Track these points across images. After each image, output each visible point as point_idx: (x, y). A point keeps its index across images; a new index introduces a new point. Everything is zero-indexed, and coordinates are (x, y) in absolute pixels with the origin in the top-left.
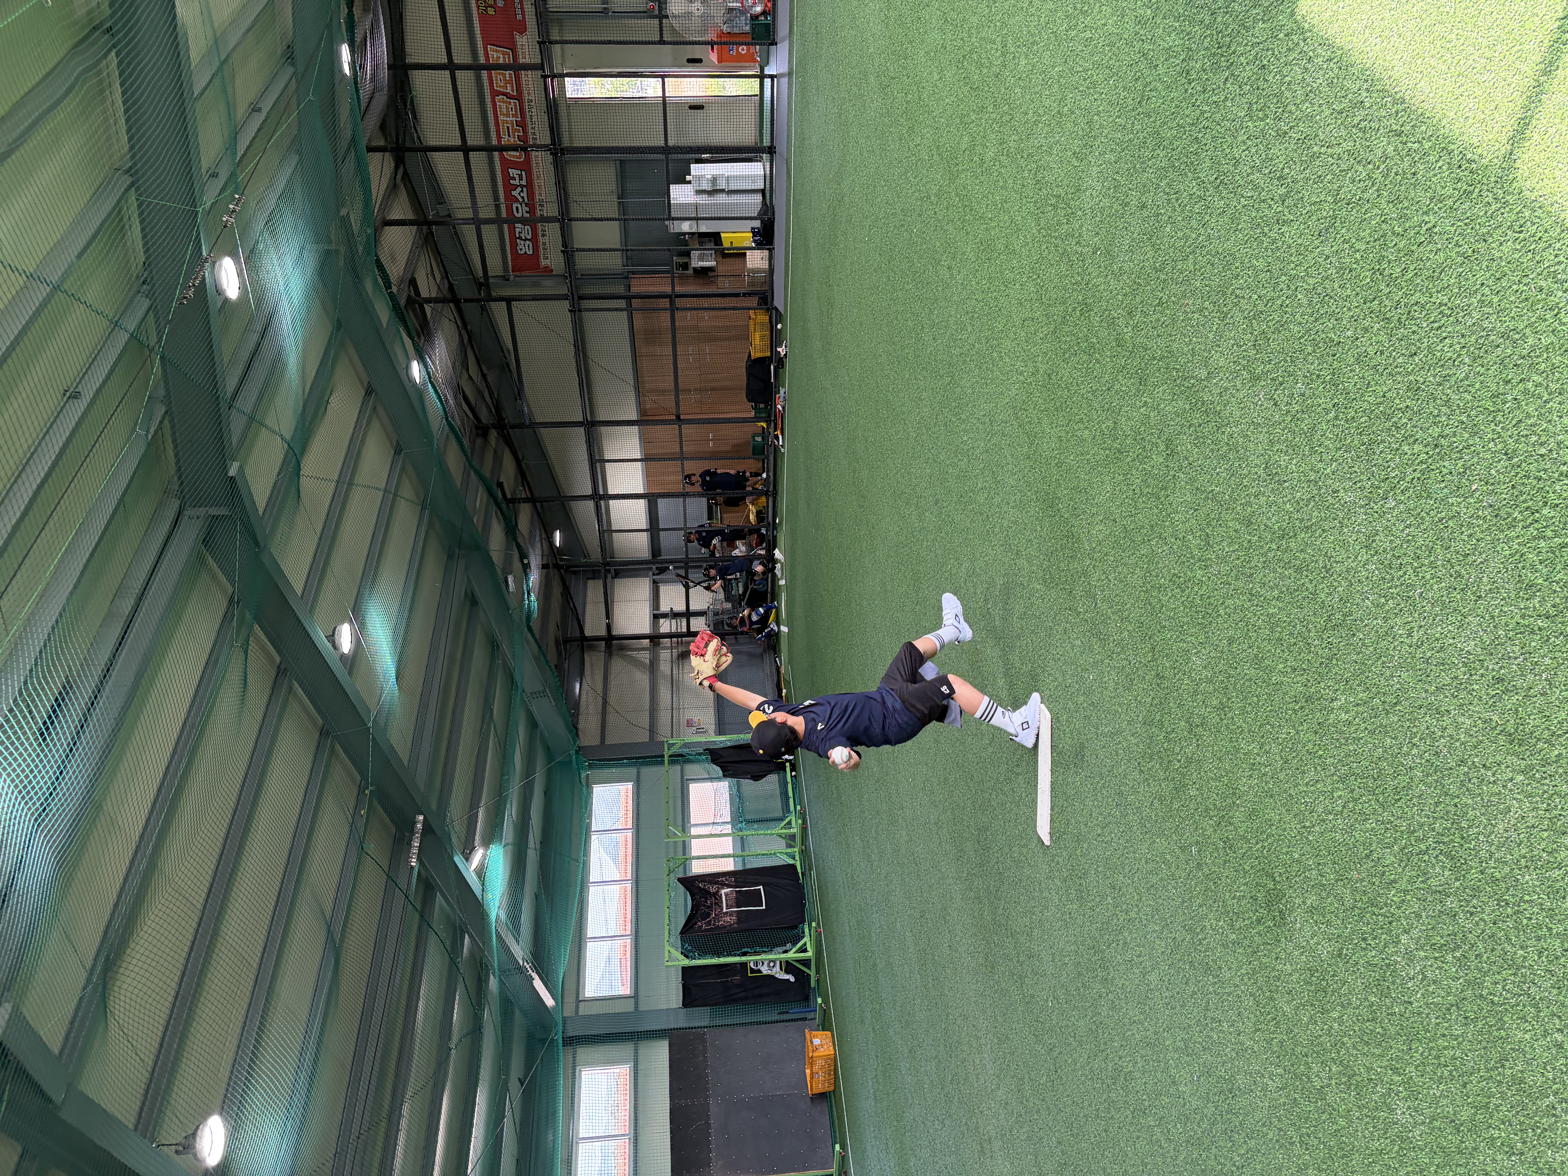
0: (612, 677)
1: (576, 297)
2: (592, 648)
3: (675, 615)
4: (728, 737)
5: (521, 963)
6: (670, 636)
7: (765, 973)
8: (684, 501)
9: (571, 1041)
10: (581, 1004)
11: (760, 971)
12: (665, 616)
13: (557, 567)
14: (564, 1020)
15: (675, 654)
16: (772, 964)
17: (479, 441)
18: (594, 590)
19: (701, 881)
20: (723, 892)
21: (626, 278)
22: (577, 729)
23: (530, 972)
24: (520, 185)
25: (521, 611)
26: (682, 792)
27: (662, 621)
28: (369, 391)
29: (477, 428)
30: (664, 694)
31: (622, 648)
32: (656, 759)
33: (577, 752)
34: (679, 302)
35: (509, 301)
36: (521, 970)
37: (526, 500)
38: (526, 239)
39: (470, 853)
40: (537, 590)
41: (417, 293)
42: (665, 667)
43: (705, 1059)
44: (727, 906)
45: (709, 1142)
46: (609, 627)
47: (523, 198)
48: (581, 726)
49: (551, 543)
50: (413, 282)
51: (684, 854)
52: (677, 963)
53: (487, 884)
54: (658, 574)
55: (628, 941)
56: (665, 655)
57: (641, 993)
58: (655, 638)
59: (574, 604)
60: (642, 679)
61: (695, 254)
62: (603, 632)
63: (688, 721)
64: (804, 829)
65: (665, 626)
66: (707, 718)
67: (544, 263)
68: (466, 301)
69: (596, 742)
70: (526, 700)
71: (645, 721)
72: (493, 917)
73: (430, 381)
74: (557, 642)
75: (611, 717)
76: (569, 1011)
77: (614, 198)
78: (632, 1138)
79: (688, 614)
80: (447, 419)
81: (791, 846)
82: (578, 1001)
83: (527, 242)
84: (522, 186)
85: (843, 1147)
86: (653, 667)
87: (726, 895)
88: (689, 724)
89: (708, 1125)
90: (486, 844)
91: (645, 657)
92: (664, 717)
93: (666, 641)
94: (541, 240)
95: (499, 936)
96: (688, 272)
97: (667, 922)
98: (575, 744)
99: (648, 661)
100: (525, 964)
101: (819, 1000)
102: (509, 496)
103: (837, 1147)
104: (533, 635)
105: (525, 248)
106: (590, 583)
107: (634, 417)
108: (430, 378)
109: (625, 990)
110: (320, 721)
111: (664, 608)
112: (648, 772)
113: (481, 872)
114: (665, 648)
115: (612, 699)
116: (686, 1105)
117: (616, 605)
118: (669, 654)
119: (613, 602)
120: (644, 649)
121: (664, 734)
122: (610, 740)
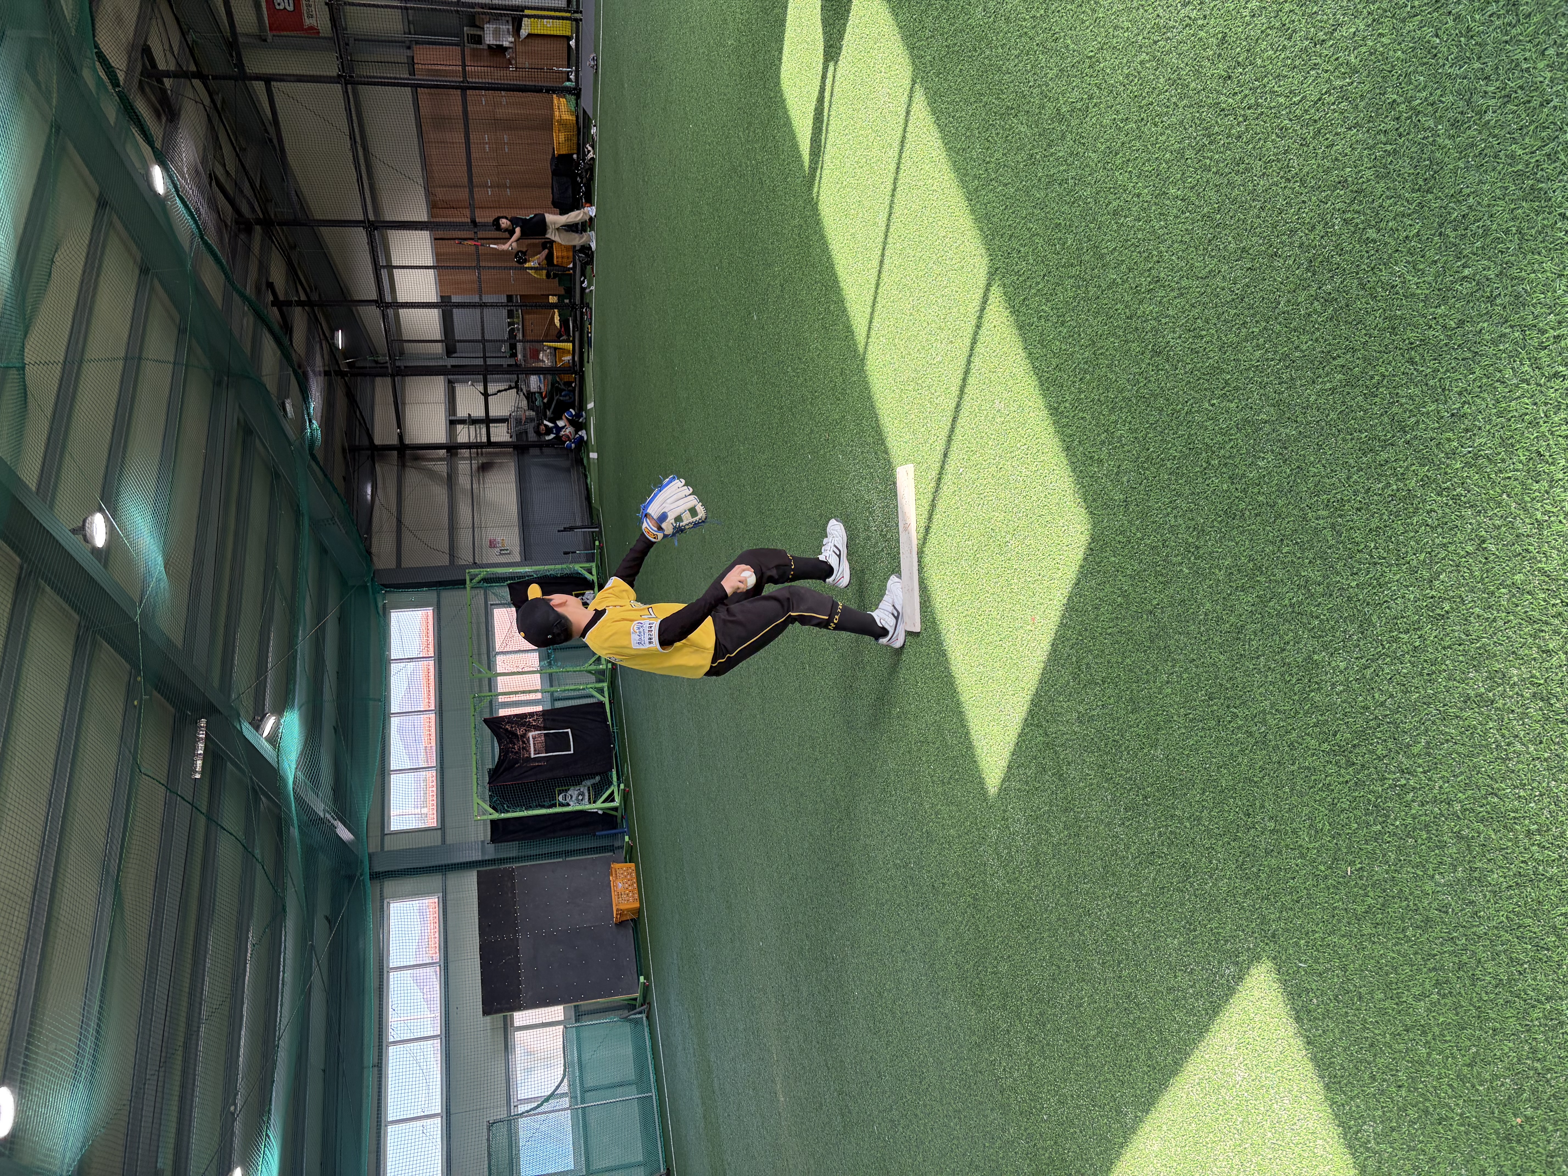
0: (407, 491)
1: (349, 79)
2: (383, 458)
3: (473, 421)
5: (322, 815)
6: (468, 446)
8: (482, 312)
9: (377, 876)
10: (387, 839)
11: (568, 805)
12: (462, 422)
13: (342, 374)
14: (371, 856)
15: (475, 466)
16: (580, 797)
18: (382, 391)
19: (508, 722)
20: (531, 735)
21: (409, 48)
22: (369, 553)
23: (332, 820)
25: (303, 440)
26: (486, 619)
27: (459, 427)
28: (102, 202)
29: (237, 223)
30: (464, 511)
31: (417, 458)
32: (458, 584)
33: (372, 576)
35: (268, 80)
36: (322, 821)
39: (262, 720)
41: (154, 64)
42: (464, 480)
43: (514, 896)
44: (535, 751)
45: (519, 975)
46: (401, 437)
48: (374, 550)
49: (333, 346)
50: (147, 51)
51: (490, 691)
52: (485, 817)
53: (281, 751)
54: (453, 375)
55: (433, 774)
56: (464, 467)
57: (447, 824)
58: (452, 448)
59: (361, 413)
60: (440, 493)
61: (489, 28)
62: (395, 441)
63: (491, 541)
65: (464, 434)
66: (511, 539)
67: (308, 22)
68: (214, 78)
69: (393, 565)
71: (444, 543)
72: (290, 781)
74: (344, 450)
75: (407, 538)
76: (373, 846)
78: (442, 966)
79: (488, 421)
80: (201, 237)
82: (383, 835)
85: (647, 978)
86: (451, 480)
87: (534, 738)
88: (492, 544)
89: (518, 960)
90: (279, 711)
91: (441, 468)
92: (464, 538)
93: (465, 452)
95: (297, 795)
96: (481, 47)
97: (474, 770)
98: (368, 569)
99: (445, 473)
100: (327, 815)
101: (627, 838)
102: (281, 297)
103: (642, 979)
104: (317, 463)
106: (379, 381)
107: (423, 217)
109: (432, 821)
110: (76, 617)
111: (462, 413)
112: (449, 596)
113: (274, 739)
114: (464, 459)
115: (407, 520)
116: (496, 941)
117: (407, 408)
118: (468, 466)
119: (404, 404)
120: (441, 459)
121: (465, 556)
122: (407, 563)
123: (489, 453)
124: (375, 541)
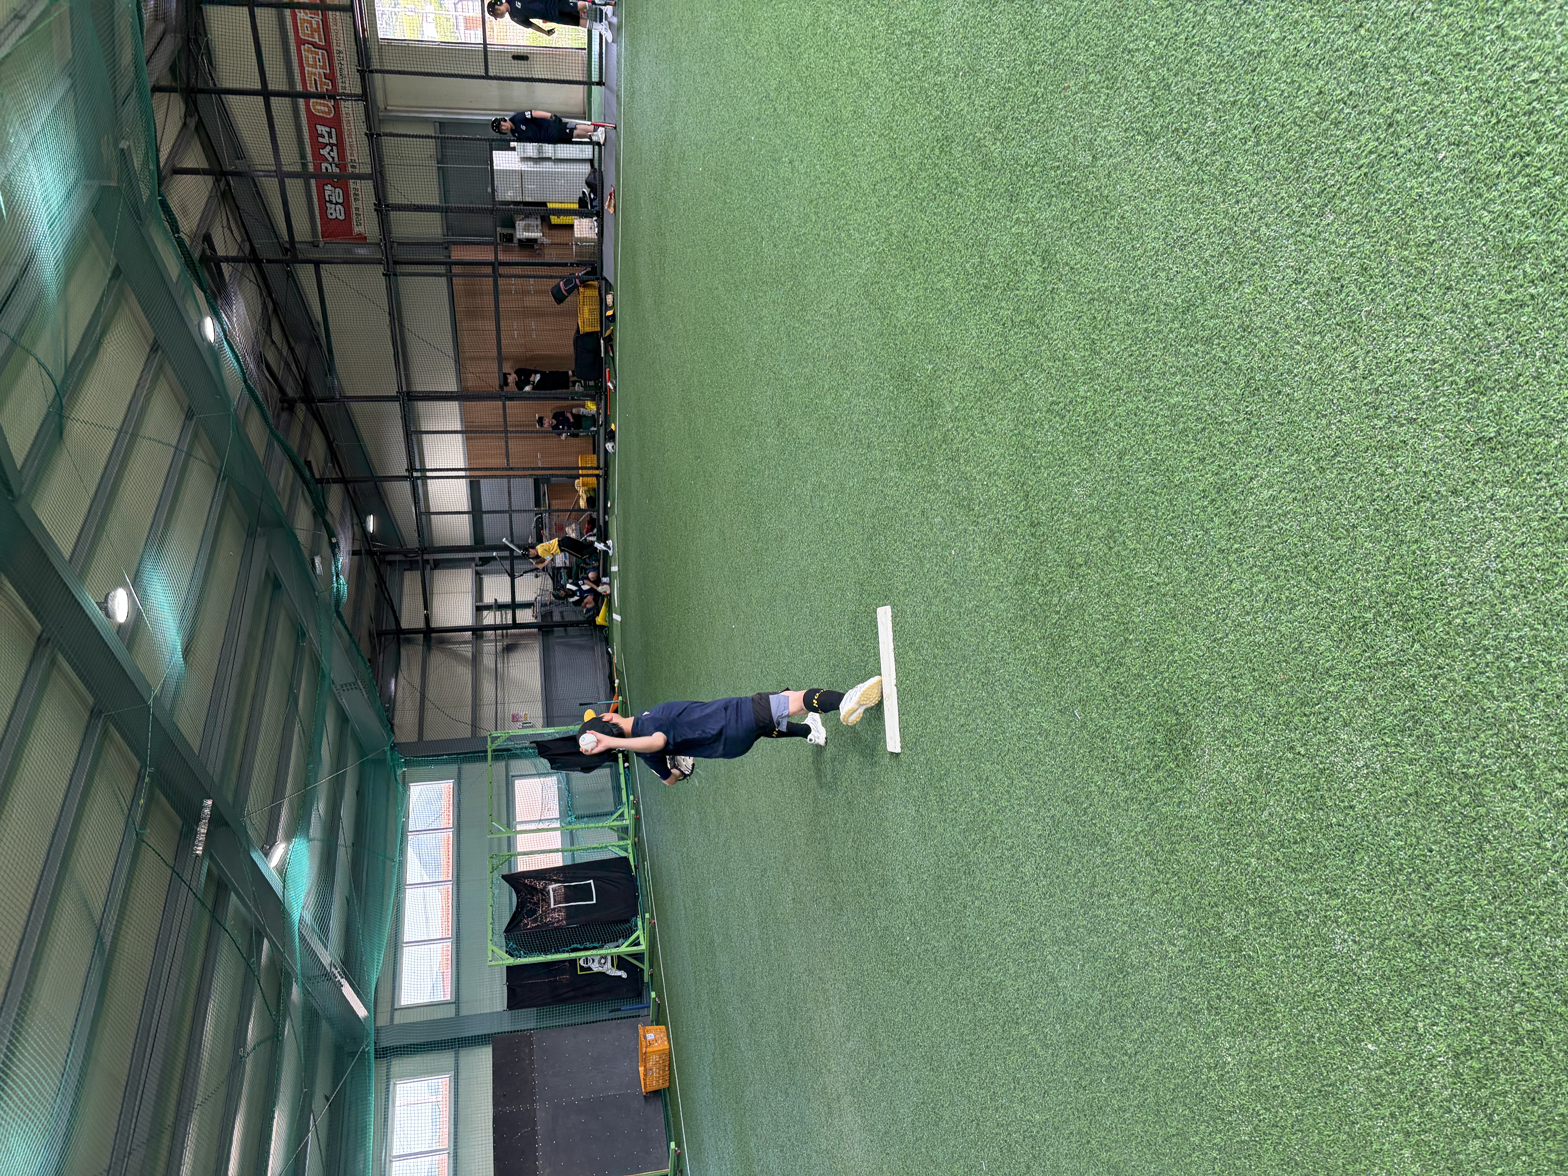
0: (431, 671)
1: (391, 262)
2: (409, 641)
3: (500, 607)
4: (557, 729)
5: (328, 968)
6: (494, 628)
7: (595, 970)
8: (509, 483)
9: (384, 1053)
10: (397, 1013)
11: (590, 969)
12: (488, 607)
13: (370, 553)
14: (378, 1030)
15: (499, 648)
16: (603, 961)
17: (285, 416)
18: (411, 582)
19: (527, 878)
20: (551, 887)
21: (447, 248)
22: (392, 725)
23: (339, 977)
24: (330, 144)
25: (330, 596)
26: (507, 789)
27: (485, 613)
28: (155, 348)
29: (281, 399)
30: (488, 689)
31: (442, 641)
32: (479, 756)
33: (392, 748)
34: (503, 271)
35: (317, 264)
36: (328, 976)
37: (335, 481)
38: (337, 203)
39: (270, 849)
40: (347, 573)
41: (213, 251)
42: (488, 661)
43: (532, 1063)
44: (555, 901)
45: (536, 1150)
46: (427, 619)
47: (333, 158)
48: (396, 721)
49: (364, 529)
50: (207, 239)
51: (509, 850)
52: (501, 963)
53: (289, 882)
54: (481, 565)
55: (448, 945)
56: (489, 648)
57: (462, 999)
58: (478, 631)
59: (389, 594)
60: (464, 673)
61: (520, 224)
62: (421, 625)
63: (513, 716)
64: (637, 819)
65: (489, 618)
66: (534, 711)
67: (357, 229)
68: (269, 261)
69: (413, 738)
70: (336, 692)
71: (466, 715)
72: (296, 917)
73: (226, 339)
74: (370, 635)
75: (430, 712)
76: (382, 1021)
77: (434, 163)
78: (452, 1152)
79: (514, 606)
80: (245, 381)
81: (623, 839)
82: (393, 1010)
83: (339, 207)
84: (331, 145)
85: (678, 1145)
86: (476, 660)
87: (554, 890)
88: (515, 718)
89: (535, 1133)
90: (290, 838)
91: (467, 650)
92: (487, 712)
93: (490, 633)
94: (354, 205)
95: (302, 938)
96: (512, 243)
97: (490, 920)
98: (389, 740)
99: (470, 655)
100: (333, 969)
101: (653, 994)
102: (317, 476)
103: (673, 1145)
104: (343, 622)
105: (336, 212)
106: (407, 574)
107: (454, 391)
108: (225, 335)
109: (445, 995)
110: (91, 700)
111: (488, 599)
112: (470, 768)
113: (282, 871)
114: (490, 641)
115: (431, 694)
116: (512, 1112)
117: (435, 597)
118: (493, 647)
119: (432, 594)
120: (465, 642)
121: (487, 727)
122: (429, 736)
123: (514, 634)
124: (397, 713)
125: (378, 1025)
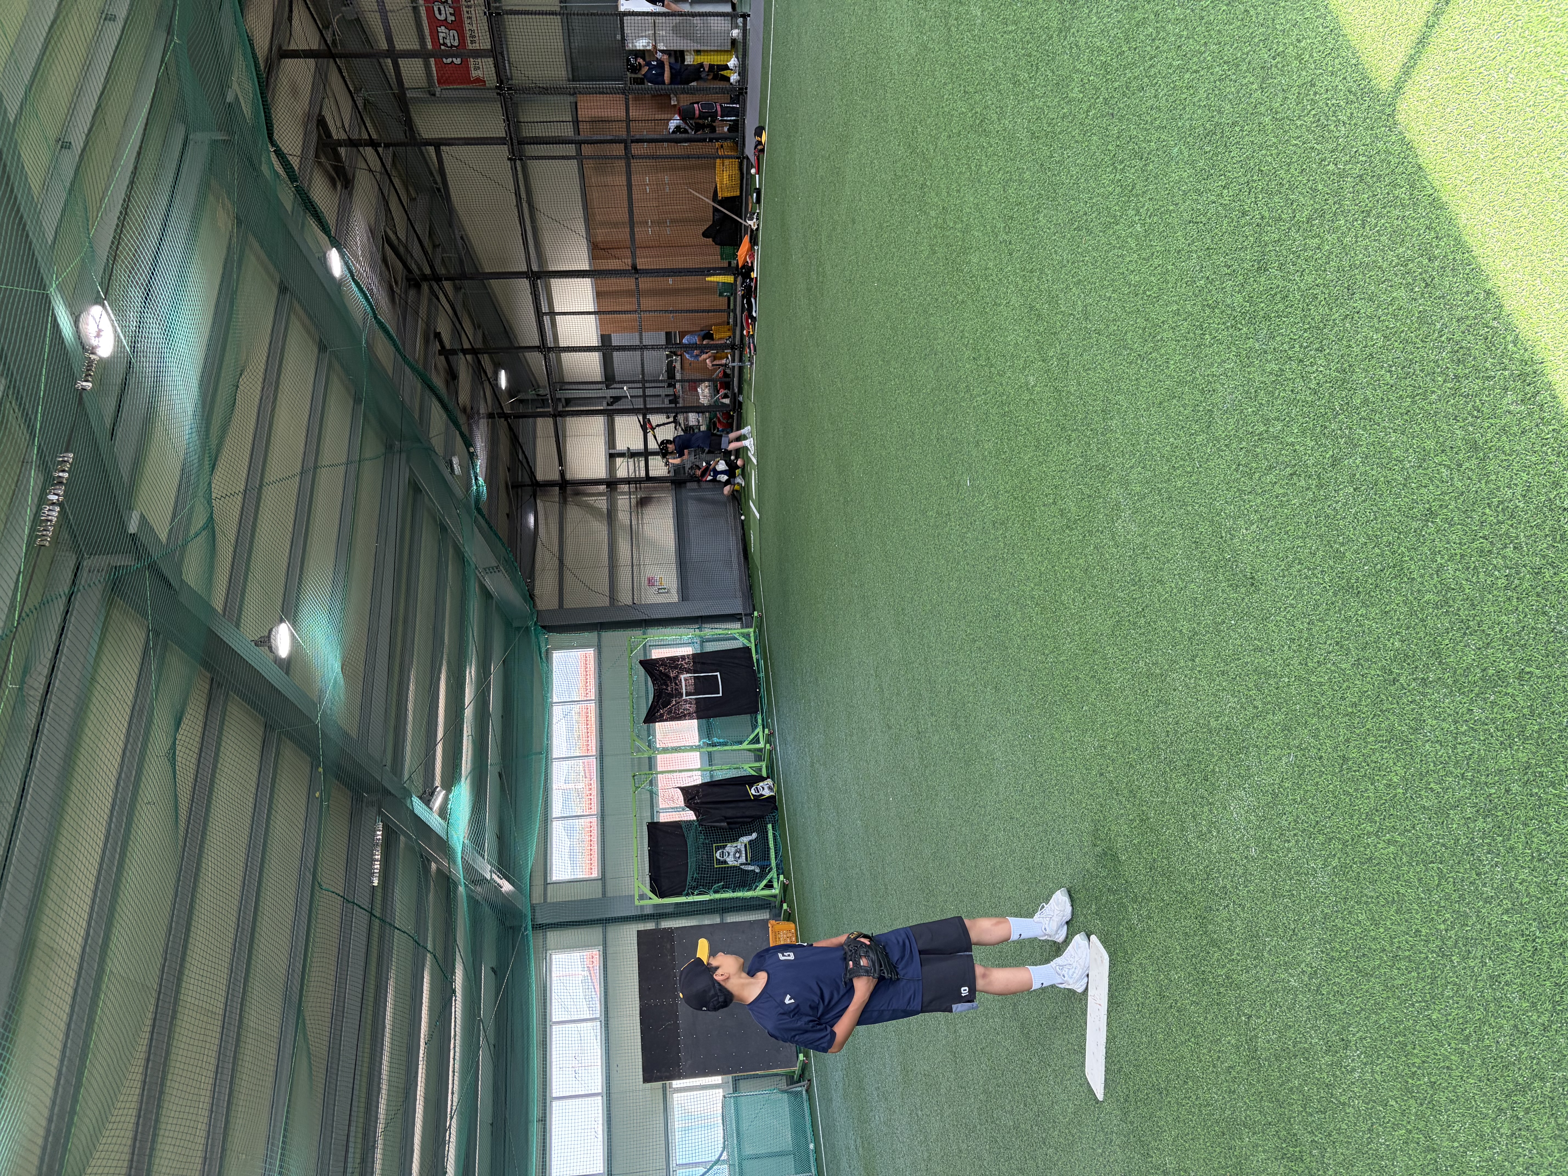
0: (569, 529)
1: (515, 142)
2: (545, 493)
3: (632, 455)
6: (628, 481)
7: (731, 864)
8: (642, 355)
9: (540, 928)
10: (550, 887)
11: (725, 862)
12: (621, 455)
13: (506, 416)
14: (533, 908)
15: (633, 501)
16: (737, 855)
18: (544, 426)
22: (533, 594)
25: (470, 496)
27: (619, 461)
29: (408, 280)
30: (624, 547)
31: (577, 494)
33: (535, 623)
34: (636, 149)
35: (438, 144)
36: (488, 881)
39: (432, 795)
41: (329, 135)
42: (623, 516)
43: (673, 959)
45: (678, 1043)
46: (562, 474)
48: (537, 592)
50: (321, 122)
54: (612, 403)
55: (594, 821)
56: (623, 502)
57: (608, 875)
58: (612, 484)
59: (523, 452)
60: (600, 529)
62: (556, 477)
63: (649, 580)
65: (623, 469)
66: (669, 576)
67: (474, 74)
68: (386, 145)
69: (554, 605)
70: (480, 576)
71: (604, 586)
73: (354, 279)
74: (507, 487)
75: (569, 579)
76: (536, 897)
78: (603, 1022)
79: (646, 454)
80: (375, 317)
82: (546, 884)
86: (611, 516)
88: (651, 582)
89: (677, 1026)
91: (602, 503)
92: (624, 578)
93: (625, 488)
98: (531, 612)
99: (605, 508)
100: (493, 876)
102: (448, 346)
104: (483, 516)
106: (540, 419)
107: (586, 267)
108: (351, 271)
109: (593, 873)
111: (621, 446)
112: (609, 638)
113: (443, 813)
114: (623, 493)
115: (568, 560)
116: (656, 1005)
117: (568, 439)
118: (628, 501)
119: (565, 436)
120: (601, 494)
121: (625, 598)
122: (568, 604)
123: (648, 487)
124: (537, 583)
125: (534, 902)
